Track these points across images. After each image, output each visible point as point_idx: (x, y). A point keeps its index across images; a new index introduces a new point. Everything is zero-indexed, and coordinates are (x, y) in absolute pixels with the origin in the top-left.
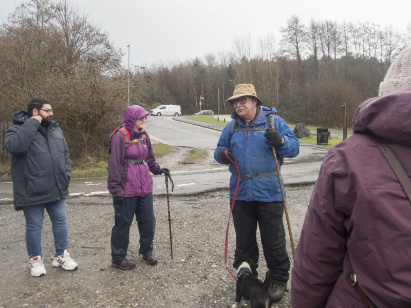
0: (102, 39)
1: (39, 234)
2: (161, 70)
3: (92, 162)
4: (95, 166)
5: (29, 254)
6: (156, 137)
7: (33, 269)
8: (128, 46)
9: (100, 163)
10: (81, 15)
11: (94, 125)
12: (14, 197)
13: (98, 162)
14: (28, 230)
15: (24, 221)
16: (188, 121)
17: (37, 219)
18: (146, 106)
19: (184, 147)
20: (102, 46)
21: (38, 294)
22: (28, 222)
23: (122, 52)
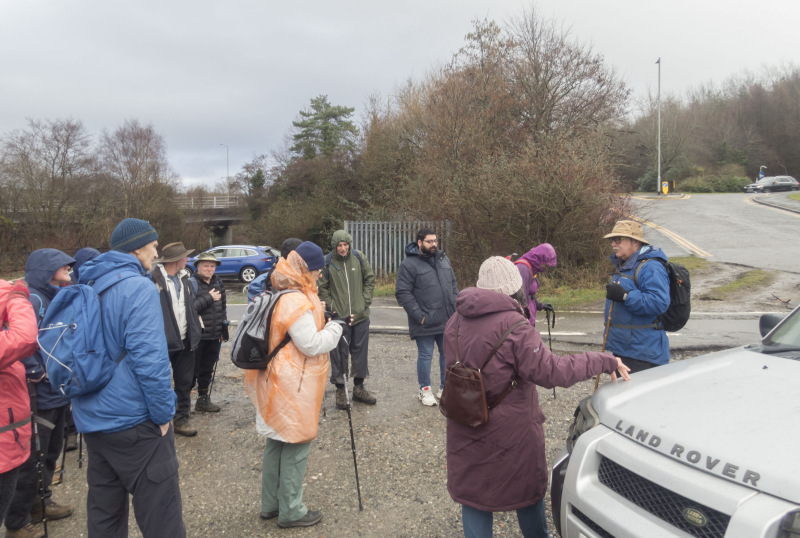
0: (593, 68)
1: (430, 364)
2: (748, 91)
3: (548, 286)
4: (552, 293)
5: (420, 383)
6: (693, 241)
7: (424, 399)
8: (658, 62)
9: (560, 289)
10: (558, 33)
11: (553, 230)
12: (410, 325)
13: (557, 287)
14: (419, 359)
15: (416, 349)
16: (789, 204)
17: (429, 349)
18: (706, 171)
19: (737, 265)
20: (591, 82)
21: (415, 418)
22: (420, 351)
23: (626, 89)
